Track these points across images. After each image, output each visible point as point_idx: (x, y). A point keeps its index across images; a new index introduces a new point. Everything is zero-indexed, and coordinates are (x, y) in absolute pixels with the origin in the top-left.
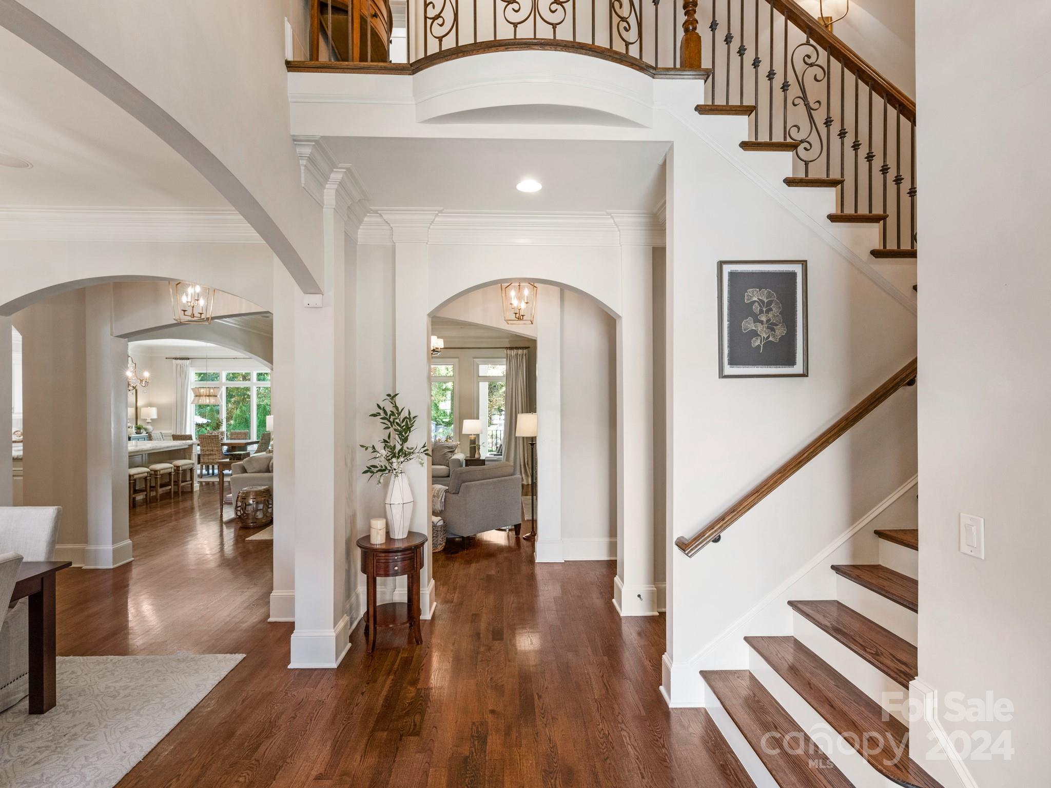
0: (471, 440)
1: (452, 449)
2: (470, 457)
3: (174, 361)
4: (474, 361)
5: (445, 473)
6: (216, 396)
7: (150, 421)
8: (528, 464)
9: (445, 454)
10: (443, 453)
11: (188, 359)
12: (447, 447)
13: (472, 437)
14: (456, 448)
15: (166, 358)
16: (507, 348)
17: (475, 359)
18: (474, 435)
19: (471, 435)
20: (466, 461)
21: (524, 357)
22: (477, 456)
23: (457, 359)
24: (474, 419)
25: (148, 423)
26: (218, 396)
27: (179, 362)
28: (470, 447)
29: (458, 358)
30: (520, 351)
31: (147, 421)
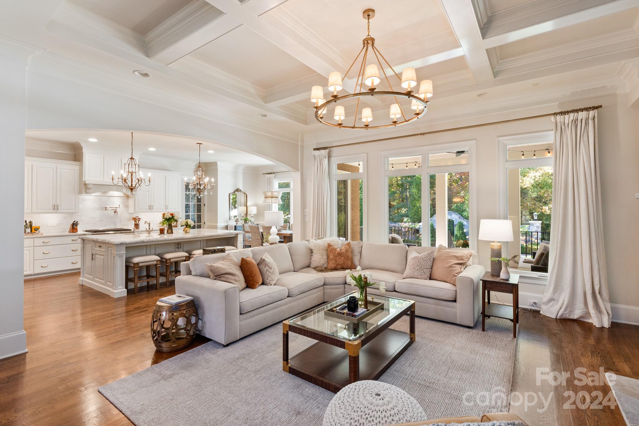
0: (493, 250)
1: (462, 260)
2: (493, 275)
3: (266, 175)
4: (498, 139)
5: (450, 296)
6: (278, 197)
7: (253, 216)
8: (600, 293)
9: (451, 267)
10: (448, 265)
11: (274, 173)
12: (455, 256)
13: (496, 246)
14: (469, 259)
15: (263, 174)
16: (555, 114)
17: (500, 138)
18: (499, 242)
19: (494, 242)
20: (485, 282)
21: (591, 122)
22: (503, 275)
23: (475, 141)
24: (499, 219)
25: (252, 216)
26: (279, 198)
27: (269, 175)
28: (492, 261)
29: (475, 139)
30: (582, 115)
31: (252, 215)
